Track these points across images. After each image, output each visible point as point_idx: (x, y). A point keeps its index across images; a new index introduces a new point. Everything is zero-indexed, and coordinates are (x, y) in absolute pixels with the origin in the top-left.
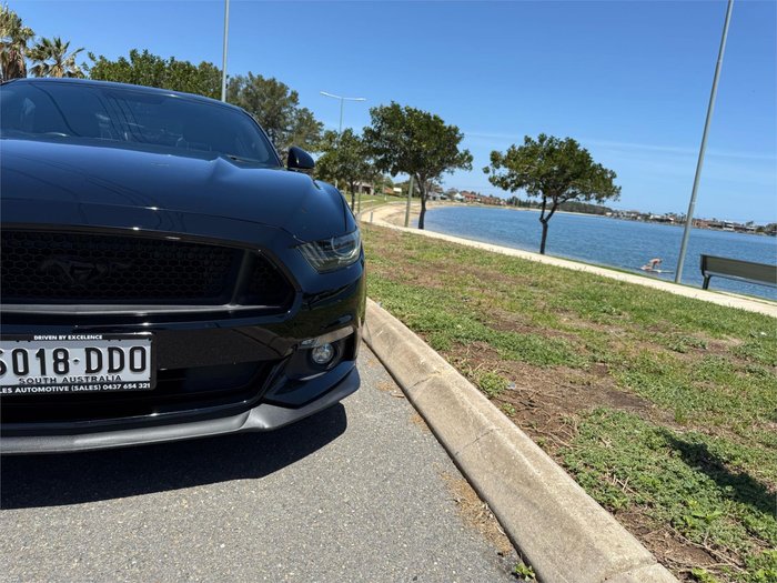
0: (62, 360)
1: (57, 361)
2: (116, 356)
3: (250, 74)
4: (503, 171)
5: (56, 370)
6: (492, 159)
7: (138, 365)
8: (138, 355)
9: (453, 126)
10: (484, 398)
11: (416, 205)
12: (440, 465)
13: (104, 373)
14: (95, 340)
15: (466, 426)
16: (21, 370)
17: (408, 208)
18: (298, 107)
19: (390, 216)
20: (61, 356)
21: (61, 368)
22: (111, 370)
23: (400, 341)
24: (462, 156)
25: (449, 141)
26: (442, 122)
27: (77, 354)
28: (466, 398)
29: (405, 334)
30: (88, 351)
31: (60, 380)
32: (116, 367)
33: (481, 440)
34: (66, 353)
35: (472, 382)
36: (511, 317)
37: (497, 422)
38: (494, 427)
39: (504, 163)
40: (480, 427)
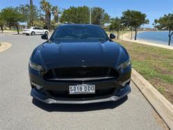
1: (80, 89)
2: (89, 88)
3: (94, 7)
4: (158, 24)
6: (155, 21)
7: (93, 89)
10: (160, 93)
11: (134, 33)
13: (87, 91)
16: (75, 90)
18: (104, 13)
19: (127, 36)
24: (146, 21)
26: (141, 13)
30: (85, 87)
31: (81, 92)
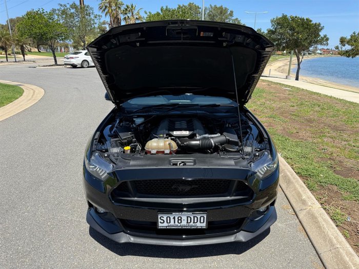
0: (180, 220)
1: (178, 220)
2: (196, 218)
3: (211, 6)
4: (348, 47)
5: (178, 222)
6: (341, 41)
7: (202, 221)
8: (202, 218)
9: (318, 23)
10: (334, 225)
12: (313, 258)
13: (192, 223)
14: (190, 214)
15: (325, 241)
16: (168, 222)
17: (290, 61)
18: (233, 18)
19: (279, 67)
20: (180, 218)
21: (180, 221)
22: (194, 222)
23: (292, 183)
24: (322, 39)
25: (315, 31)
26: (311, 21)
27: (184, 218)
28: (325, 226)
29: (294, 178)
30: (187, 217)
31: (179, 225)
32: (196, 221)
33: (332, 251)
34: (181, 218)
35: (328, 214)
36: (349, 163)
37: (340, 243)
38: (338, 246)
39: (348, 43)
40: (332, 245)
